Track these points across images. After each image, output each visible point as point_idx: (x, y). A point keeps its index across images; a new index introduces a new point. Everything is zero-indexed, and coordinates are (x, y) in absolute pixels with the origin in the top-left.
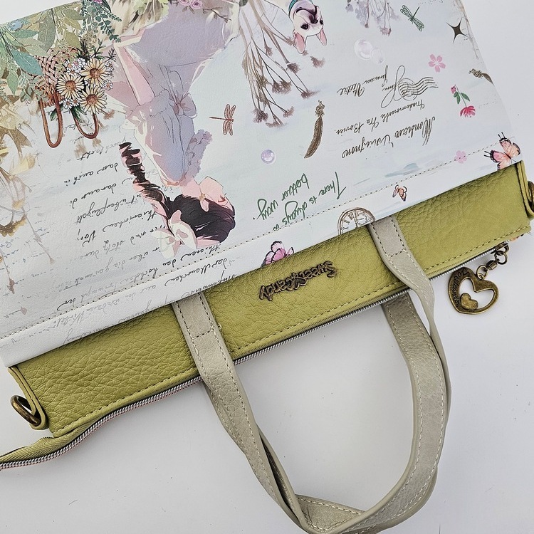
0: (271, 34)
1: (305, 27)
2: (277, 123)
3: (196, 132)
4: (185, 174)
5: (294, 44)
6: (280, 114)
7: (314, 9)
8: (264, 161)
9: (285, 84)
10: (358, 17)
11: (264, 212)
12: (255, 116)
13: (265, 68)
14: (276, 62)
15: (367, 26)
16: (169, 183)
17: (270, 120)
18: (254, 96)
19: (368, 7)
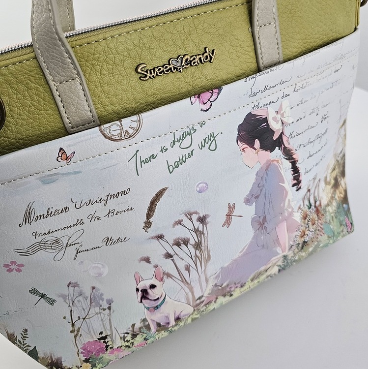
0: (183, 280)
1: (153, 287)
2: (189, 215)
3: (254, 204)
4: (267, 169)
5: (164, 273)
6: (186, 222)
7: (143, 301)
8: (206, 184)
9: (178, 244)
10: (102, 295)
11: (212, 139)
12: (208, 220)
13: (193, 255)
14: (183, 259)
15: (93, 288)
16: (277, 161)
17: (195, 217)
18: (206, 235)
19: (91, 303)
